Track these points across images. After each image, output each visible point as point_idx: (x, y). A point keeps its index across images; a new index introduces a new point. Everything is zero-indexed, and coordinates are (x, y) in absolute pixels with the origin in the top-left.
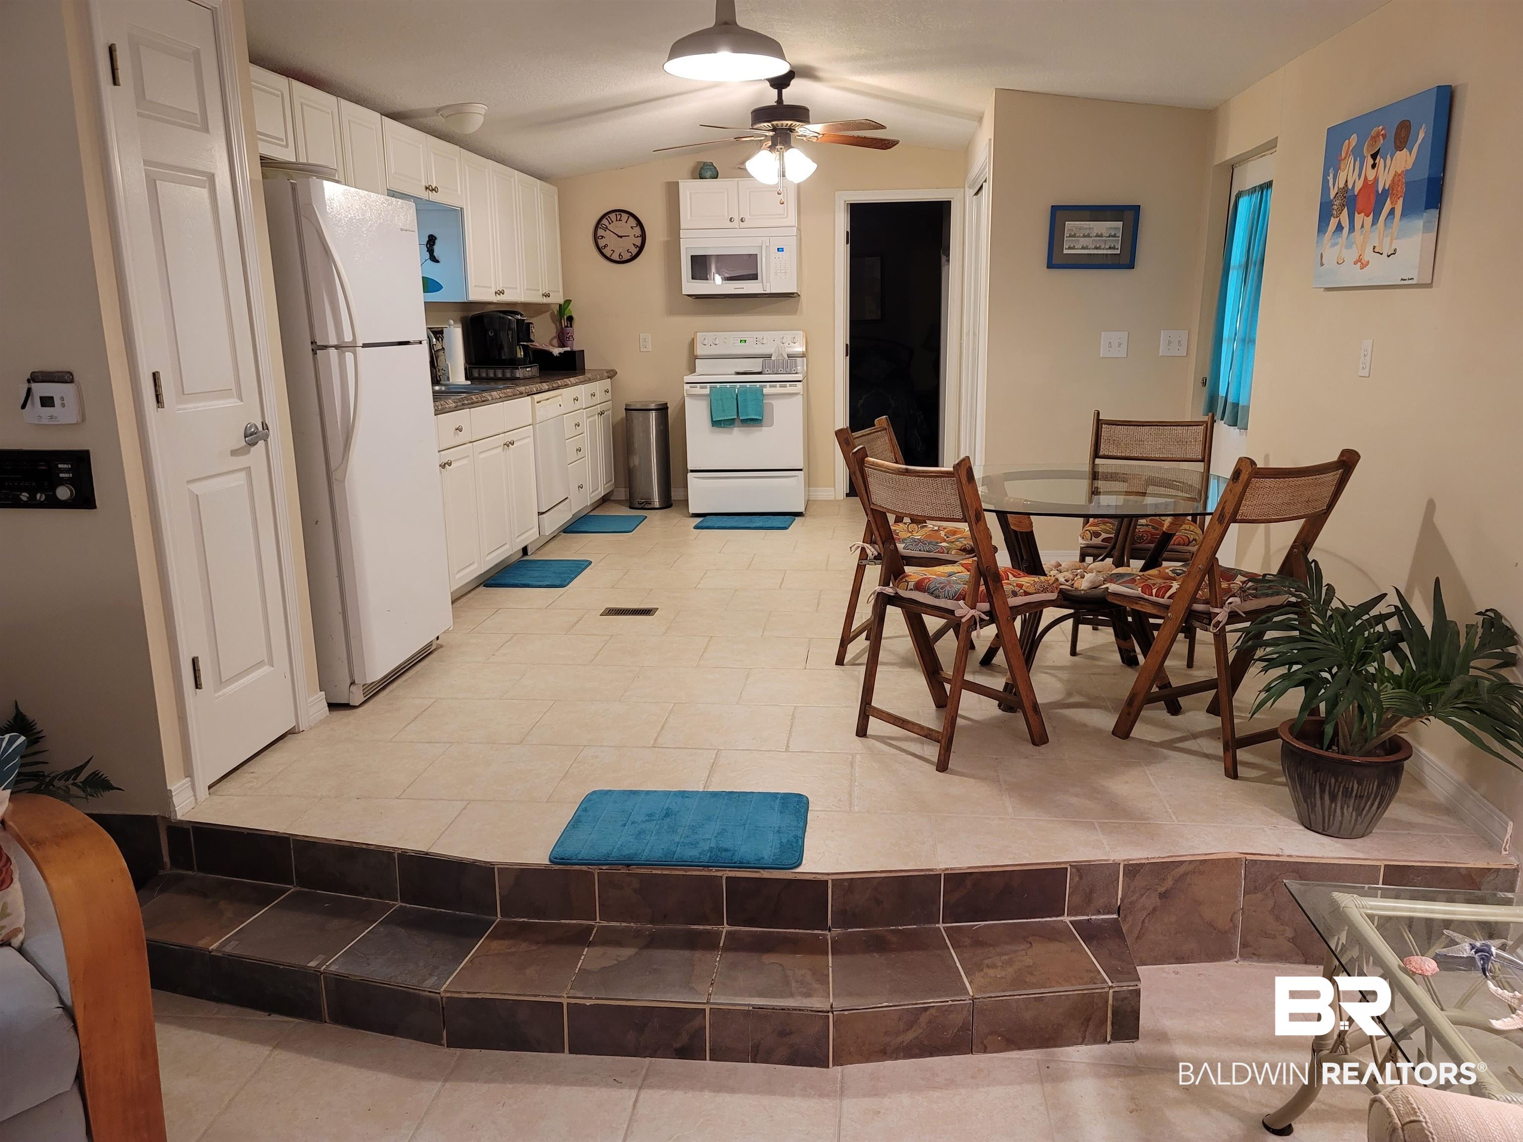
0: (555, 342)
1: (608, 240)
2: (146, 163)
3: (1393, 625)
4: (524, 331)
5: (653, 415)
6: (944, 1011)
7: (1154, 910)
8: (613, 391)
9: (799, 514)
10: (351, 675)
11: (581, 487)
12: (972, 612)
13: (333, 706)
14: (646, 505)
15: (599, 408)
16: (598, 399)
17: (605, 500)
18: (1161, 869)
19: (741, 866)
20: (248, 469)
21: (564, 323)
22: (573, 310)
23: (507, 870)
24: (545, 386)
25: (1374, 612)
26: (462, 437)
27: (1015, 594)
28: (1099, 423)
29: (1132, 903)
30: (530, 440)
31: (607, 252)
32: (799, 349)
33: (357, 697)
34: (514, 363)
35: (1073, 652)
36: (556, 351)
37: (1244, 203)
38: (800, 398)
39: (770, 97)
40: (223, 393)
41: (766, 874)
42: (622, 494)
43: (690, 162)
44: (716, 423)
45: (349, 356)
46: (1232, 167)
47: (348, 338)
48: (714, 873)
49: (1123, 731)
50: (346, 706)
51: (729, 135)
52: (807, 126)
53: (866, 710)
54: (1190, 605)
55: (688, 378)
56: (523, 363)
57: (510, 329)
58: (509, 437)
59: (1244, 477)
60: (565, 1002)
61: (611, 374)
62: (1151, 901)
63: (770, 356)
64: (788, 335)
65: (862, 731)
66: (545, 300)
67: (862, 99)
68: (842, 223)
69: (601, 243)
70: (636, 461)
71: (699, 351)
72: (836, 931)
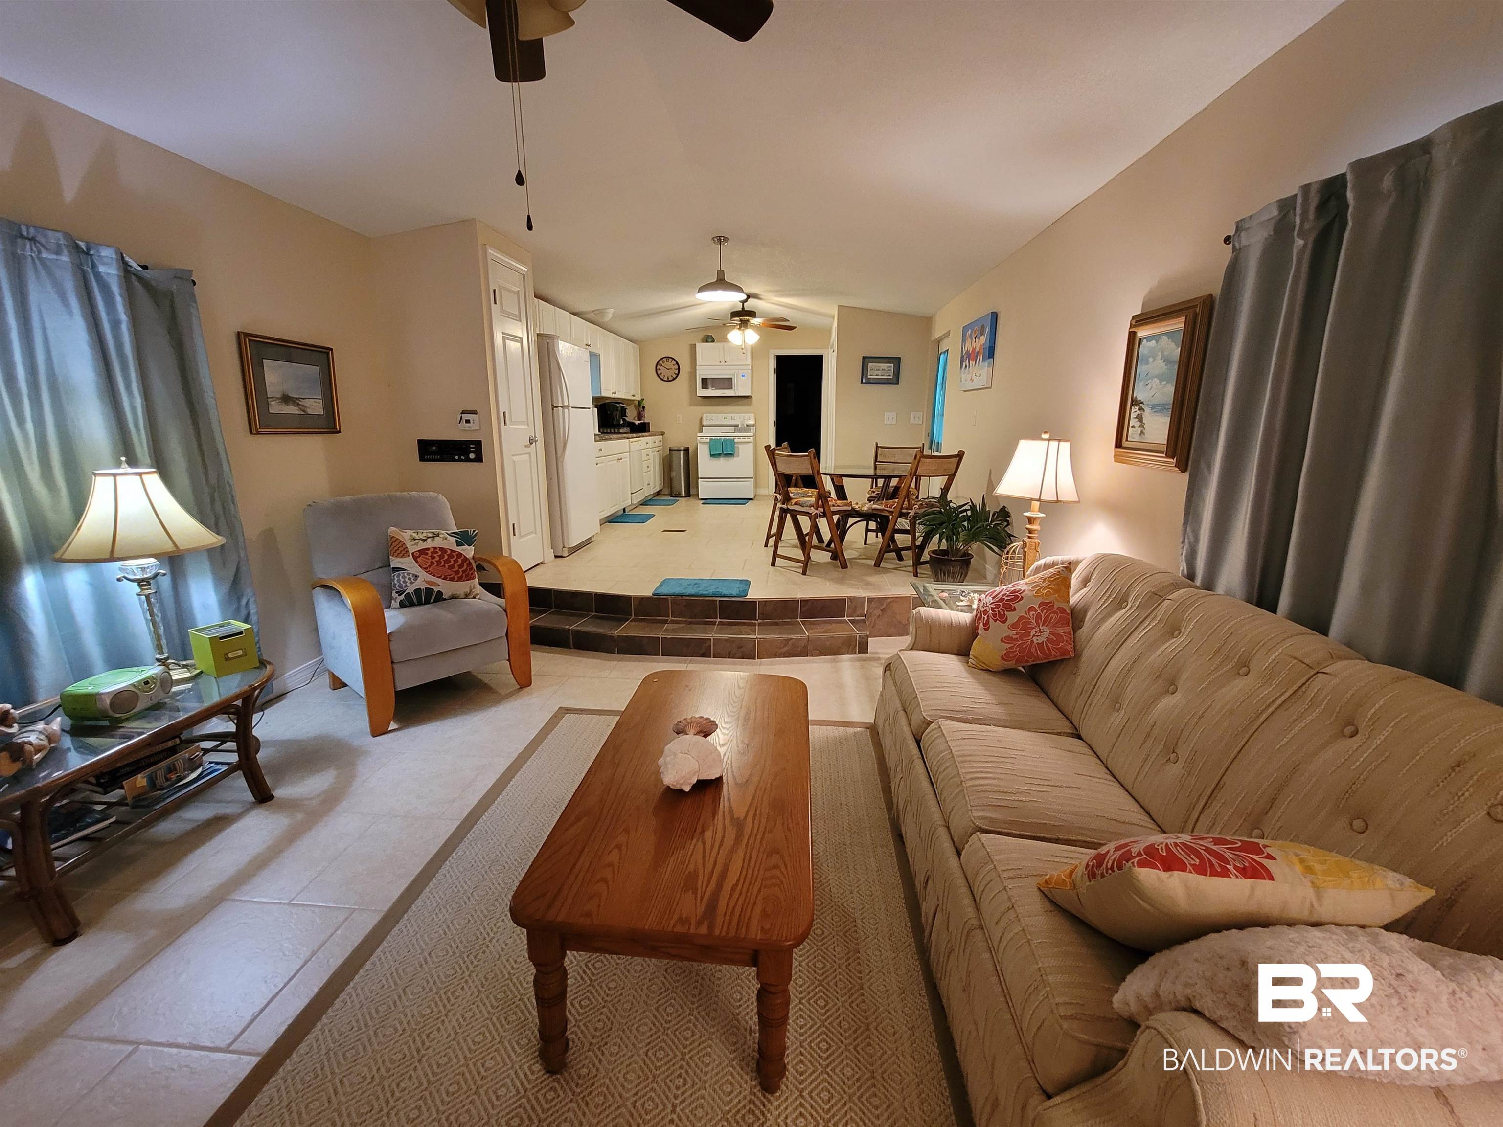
0: (636, 418)
1: (662, 370)
2: (503, 333)
3: (969, 513)
4: (623, 412)
5: (682, 452)
6: (798, 640)
7: (879, 616)
8: (663, 441)
9: (751, 499)
10: (563, 544)
11: (649, 484)
12: (816, 511)
13: (556, 557)
14: (678, 495)
15: (657, 449)
16: (657, 444)
17: (658, 493)
18: (881, 600)
19: (724, 597)
20: (530, 453)
21: (641, 410)
22: (645, 403)
23: (636, 598)
24: (634, 435)
25: (964, 508)
26: (602, 453)
27: (834, 506)
28: (877, 447)
29: (871, 613)
30: (628, 459)
31: (662, 376)
32: (752, 422)
33: (565, 554)
34: (619, 426)
35: (865, 544)
36: (637, 422)
37: (942, 356)
38: (752, 444)
39: (739, 307)
40: (522, 423)
41: (733, 599)
42: (667, 491)
43: (701, 335)
44: (712, 456)
45: (566, 410)
46: (939, 342)
47: (566, 404)
48: (714, 599)
49: (877, 565)
50: (561, 557)
51: (720, 323)
52: (755, 319)
53: (775, 555)
54: (900, 511)
55: (699, 434)
56: (623, 426)
57: (618, 410)
58: (620, 456)
59: (918, 457)
60: (660, 637)
61: (663, 434)
62: (878, 612)
63: (738, 426)
64: (747, 415)
65: (773, 564)
66: (633, 398)
67: (781, 308)
68: (772, 364)
69: (659, 372)
70: (674, 474)
71: (704, 423)
72: (760, 621)
